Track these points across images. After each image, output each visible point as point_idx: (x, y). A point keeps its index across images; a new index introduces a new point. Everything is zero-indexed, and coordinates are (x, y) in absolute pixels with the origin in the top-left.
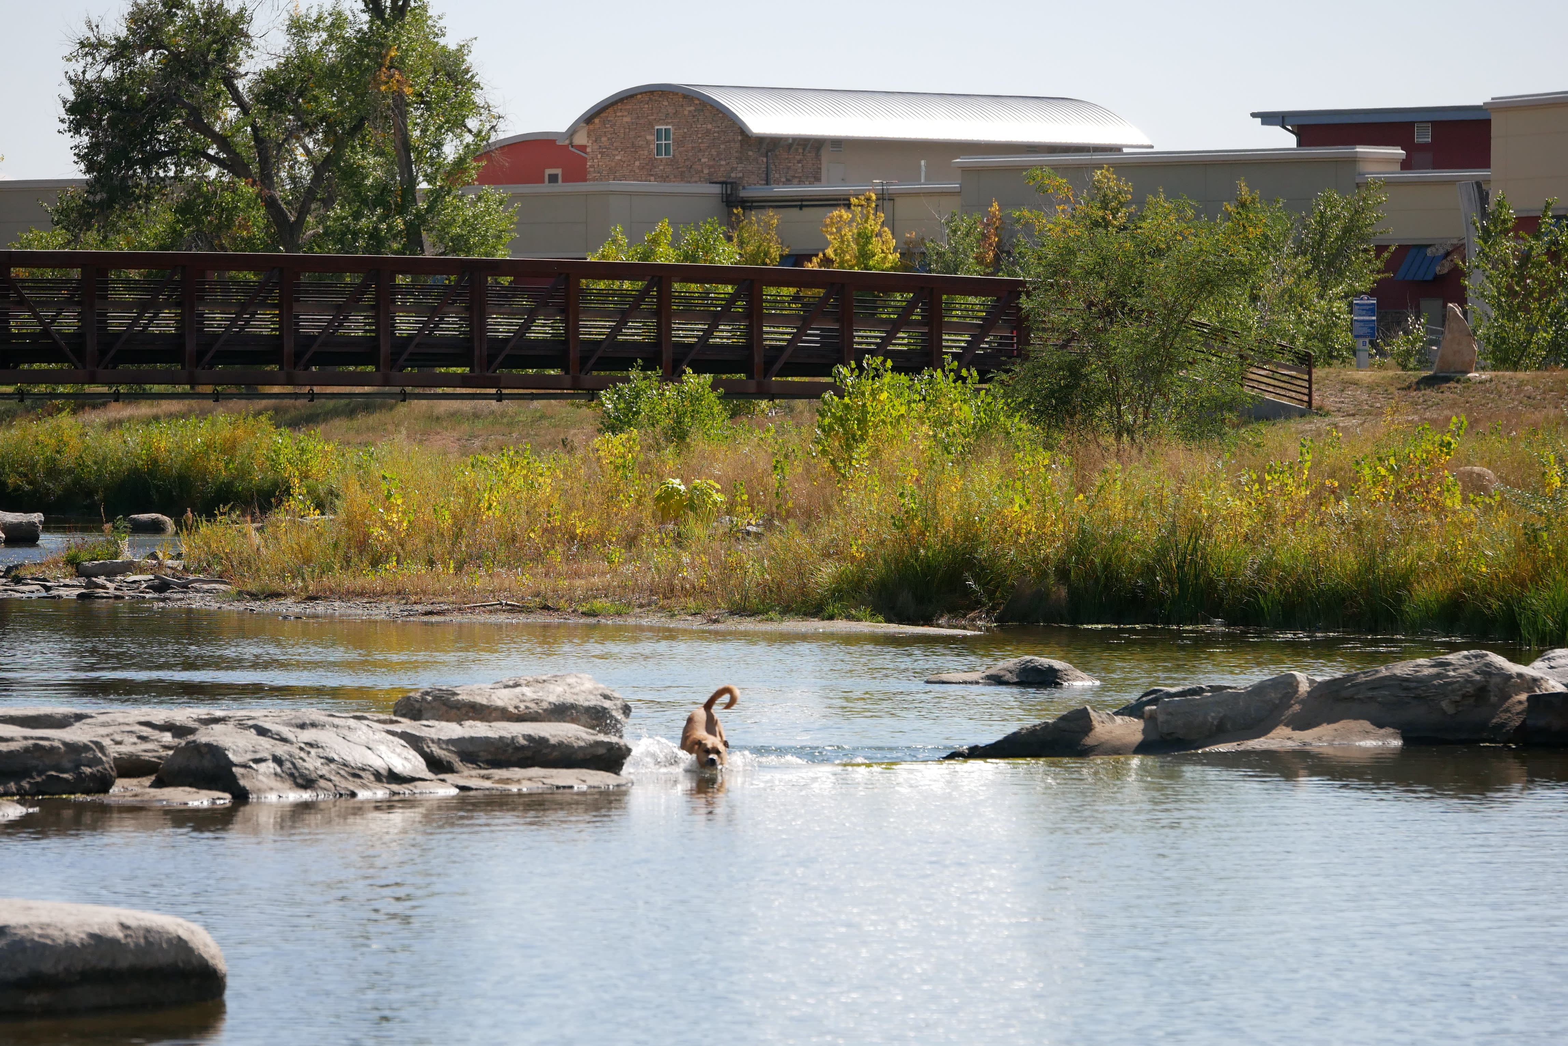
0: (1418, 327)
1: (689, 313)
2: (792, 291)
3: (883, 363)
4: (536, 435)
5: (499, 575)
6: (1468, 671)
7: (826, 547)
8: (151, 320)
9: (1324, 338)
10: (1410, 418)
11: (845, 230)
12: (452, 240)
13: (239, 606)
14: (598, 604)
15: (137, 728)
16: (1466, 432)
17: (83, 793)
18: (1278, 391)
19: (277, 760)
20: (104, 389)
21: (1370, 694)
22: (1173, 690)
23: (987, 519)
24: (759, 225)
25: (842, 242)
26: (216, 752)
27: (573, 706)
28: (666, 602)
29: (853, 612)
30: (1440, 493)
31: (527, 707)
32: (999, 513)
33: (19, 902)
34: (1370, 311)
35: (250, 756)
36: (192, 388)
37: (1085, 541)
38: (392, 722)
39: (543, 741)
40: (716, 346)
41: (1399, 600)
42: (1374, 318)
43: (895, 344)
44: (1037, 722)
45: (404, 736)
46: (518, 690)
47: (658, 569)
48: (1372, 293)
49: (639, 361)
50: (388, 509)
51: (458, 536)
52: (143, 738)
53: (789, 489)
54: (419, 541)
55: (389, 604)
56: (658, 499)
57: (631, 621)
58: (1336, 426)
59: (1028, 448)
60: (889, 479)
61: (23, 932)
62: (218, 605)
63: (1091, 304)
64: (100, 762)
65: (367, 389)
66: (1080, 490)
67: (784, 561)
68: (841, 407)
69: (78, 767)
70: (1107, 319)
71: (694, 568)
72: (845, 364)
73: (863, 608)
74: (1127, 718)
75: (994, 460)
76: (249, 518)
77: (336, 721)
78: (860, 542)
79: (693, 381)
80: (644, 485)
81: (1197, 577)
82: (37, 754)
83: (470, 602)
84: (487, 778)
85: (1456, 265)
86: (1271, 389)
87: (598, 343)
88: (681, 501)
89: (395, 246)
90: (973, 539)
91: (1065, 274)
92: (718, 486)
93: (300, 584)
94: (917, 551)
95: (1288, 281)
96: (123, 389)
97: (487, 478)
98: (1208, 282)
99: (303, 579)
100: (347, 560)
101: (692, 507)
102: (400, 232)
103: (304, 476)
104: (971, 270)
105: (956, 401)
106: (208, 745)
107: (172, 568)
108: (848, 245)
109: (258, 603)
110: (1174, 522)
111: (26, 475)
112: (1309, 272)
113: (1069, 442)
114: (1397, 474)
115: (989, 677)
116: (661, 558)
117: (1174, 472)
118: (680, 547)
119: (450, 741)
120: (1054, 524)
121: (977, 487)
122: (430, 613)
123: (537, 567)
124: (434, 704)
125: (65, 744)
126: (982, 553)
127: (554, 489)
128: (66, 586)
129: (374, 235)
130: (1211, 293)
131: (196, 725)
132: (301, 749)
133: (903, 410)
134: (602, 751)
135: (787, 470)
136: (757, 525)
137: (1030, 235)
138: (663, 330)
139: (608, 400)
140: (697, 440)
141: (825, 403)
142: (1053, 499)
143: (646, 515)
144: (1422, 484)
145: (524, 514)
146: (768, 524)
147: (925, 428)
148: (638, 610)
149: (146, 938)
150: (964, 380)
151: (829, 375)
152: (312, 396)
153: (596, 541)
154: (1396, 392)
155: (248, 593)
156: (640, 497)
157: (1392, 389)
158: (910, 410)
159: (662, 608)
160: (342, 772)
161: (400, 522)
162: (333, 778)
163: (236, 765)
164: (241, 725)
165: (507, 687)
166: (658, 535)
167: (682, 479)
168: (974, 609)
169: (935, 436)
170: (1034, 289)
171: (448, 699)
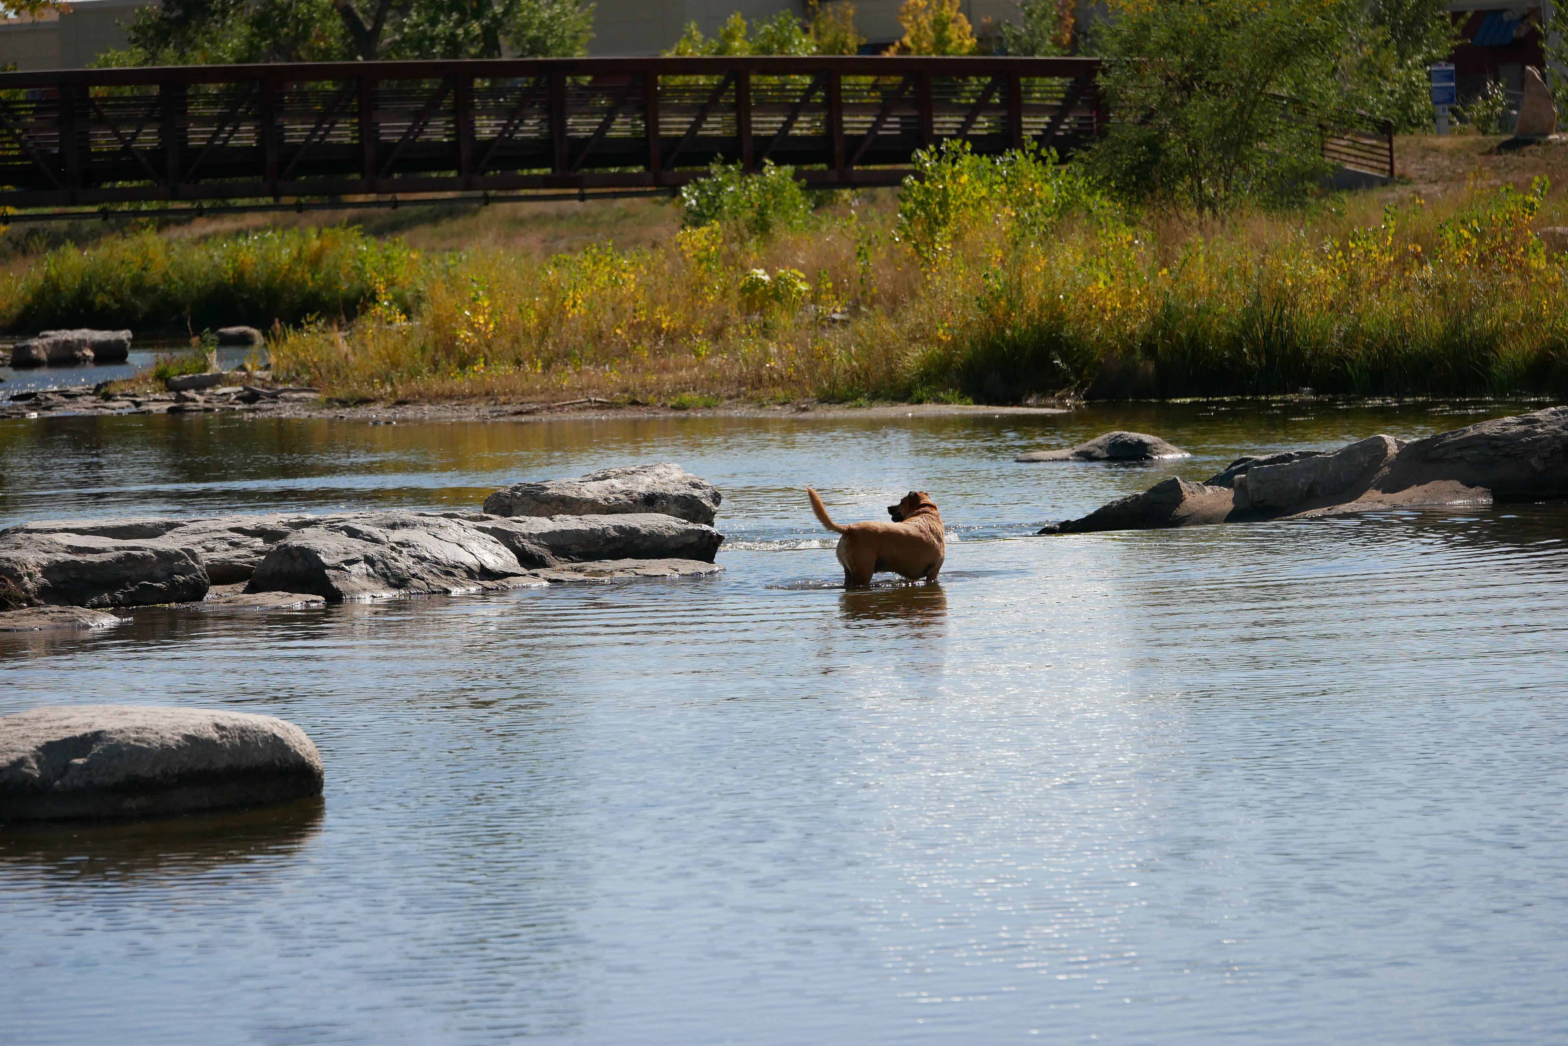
0: (1497, 91)
1: (767, 106)
2: (870, 79)
3: (962, 145)
4: (621, 234)
5: (587, 372)
6: (1556, 427)
7: (911, 331)
8: (231, 134)
9: (1405, 106)
10: (1492, 182)
11: (922, 18)
12: (529, 42)
13: (328, 414)
14: (686, 397)
15: (229, 534)
16: (1548, 193)
17: (177, 602)
18: (1360, 161)
19: (369, 560)
20: (186, 205)
21: (1458, 454)
22: (1263, 458)
23: (1072, 297)
24: (835, 16)
25: (919, 29)
26: (308, 555)
27: (664, 496)
28: (755, 392)
29: (942, 395)
30: (1525, 254)
31: (617, 499)
32: (1084, 291)
33: (114, 708)
34: (1448, 76)
35: (341, 558)
36: (276, 200)
37: (1170, 316)
38: (483, 519)
39: (634, 531)
40: (794, 137)
41: (1486, 361)
42: (1453, 84)
43: (975, 129)
44: (1127, 494)
45: (494, 532)
46: (607, 482)
47: (746, 361)
48: (1450, 60)
49: (719, 155)
50: (474, 311)
51: (544, 335)
52: (235, 545)
53: (873, 275)
54: (505, 342)
55: (478, 406)
56: (743, 290)
57: (721, 413)
58: (1418, 193)
59: (1111, 224)
60: (973, 261)
61: (118, 737)
62: (308, 413)
63: (1168, 79)
64: (193, 569)
65: (450, 195)
66: (1164, 265)
67: (871, 347)
68: (922, 191)
69: (171, 575)
70: (1185, 93)
71: (781, 358)
72: (924, 148)
73: (951, 390)
74: (1217, 488)
75: (1078, 238)
76: (336, 328)
77: (426, 520)
78: (946, 325)
79: (772, 172)
80: (728, 277)
81: (1284, 347)
82: (129, 564)
83: (559, 401)
84: (580, 571)
85: (1534, 29)
86: (1352, 159)
87: (677, 138)
88: (766, 291)
89: (473, 51)
90: (1059, 318)
91: (1140, 51)
92: (802, 275)
93: (389, 389)
94: (1003, 331)
95: (1368, 50)
96: (206, 205)
97: (570, 277)
98: (1283, 51)
99: (392, 384)
100: (436, 363)
101: (777, 297)
102: (478, 36)
103: (391, 284)
104: (1047, 53)
105: (1037, 181)
106: (300, 549)
107: (260, 379)
108: (925, 33)
109: (348, 410)
110: (1258, 293)
111: (113, 294)
112: (1387, 42)
113: (1150, 218)
114: (1481, 236)
115: (1079, 454)
116: (749, 349)
117: (1257, 242)
118: (766, 337)
119: (541, 536)
120: (1139, 299)
121: (1062, 265)
122: (520, 413)
123: (624, 363)
124: (524, 499)
125: (157, 552)
126: (1068, 332)
127: (639, 285)
128: (155, 400)
129: (451, 40)
130: (1287, 64)
131: (287, 529)
132: (393, 549)
133: (984, 192)
134: (693, 539)
135: (871, 255)
136: (843, 313)
137: (1105, 14)
138: (743, 123)
139: (689, 196)
140: (781, 233)
141: (906, 188)
142: (1137, 274)
143: (732, 309)
144: (1505, 245)
145: (609, 311)
146: (854, 311)
147: (1007, 210)
148: (727, 402)
149: (241, 738)
150: (1044, 159)
151: (908, 161)
152: (395, 204)
153: (682, 335)
154: (1477, 157)
155: (338, 400)
156: (725, 289)
157: (1474, 155)
158: (991, 191)
159: (751, 399)
160: (435, 570)
161: (487, 324)
162: (425, 576)
163: (328, 568)
164: (332, 527)
165: (596, 479)
166: (744, 327)
167: (766, 268)
168: (1061, 388)
169: (1018, 216)
170: (1110, 66)
171: (538, 494)
